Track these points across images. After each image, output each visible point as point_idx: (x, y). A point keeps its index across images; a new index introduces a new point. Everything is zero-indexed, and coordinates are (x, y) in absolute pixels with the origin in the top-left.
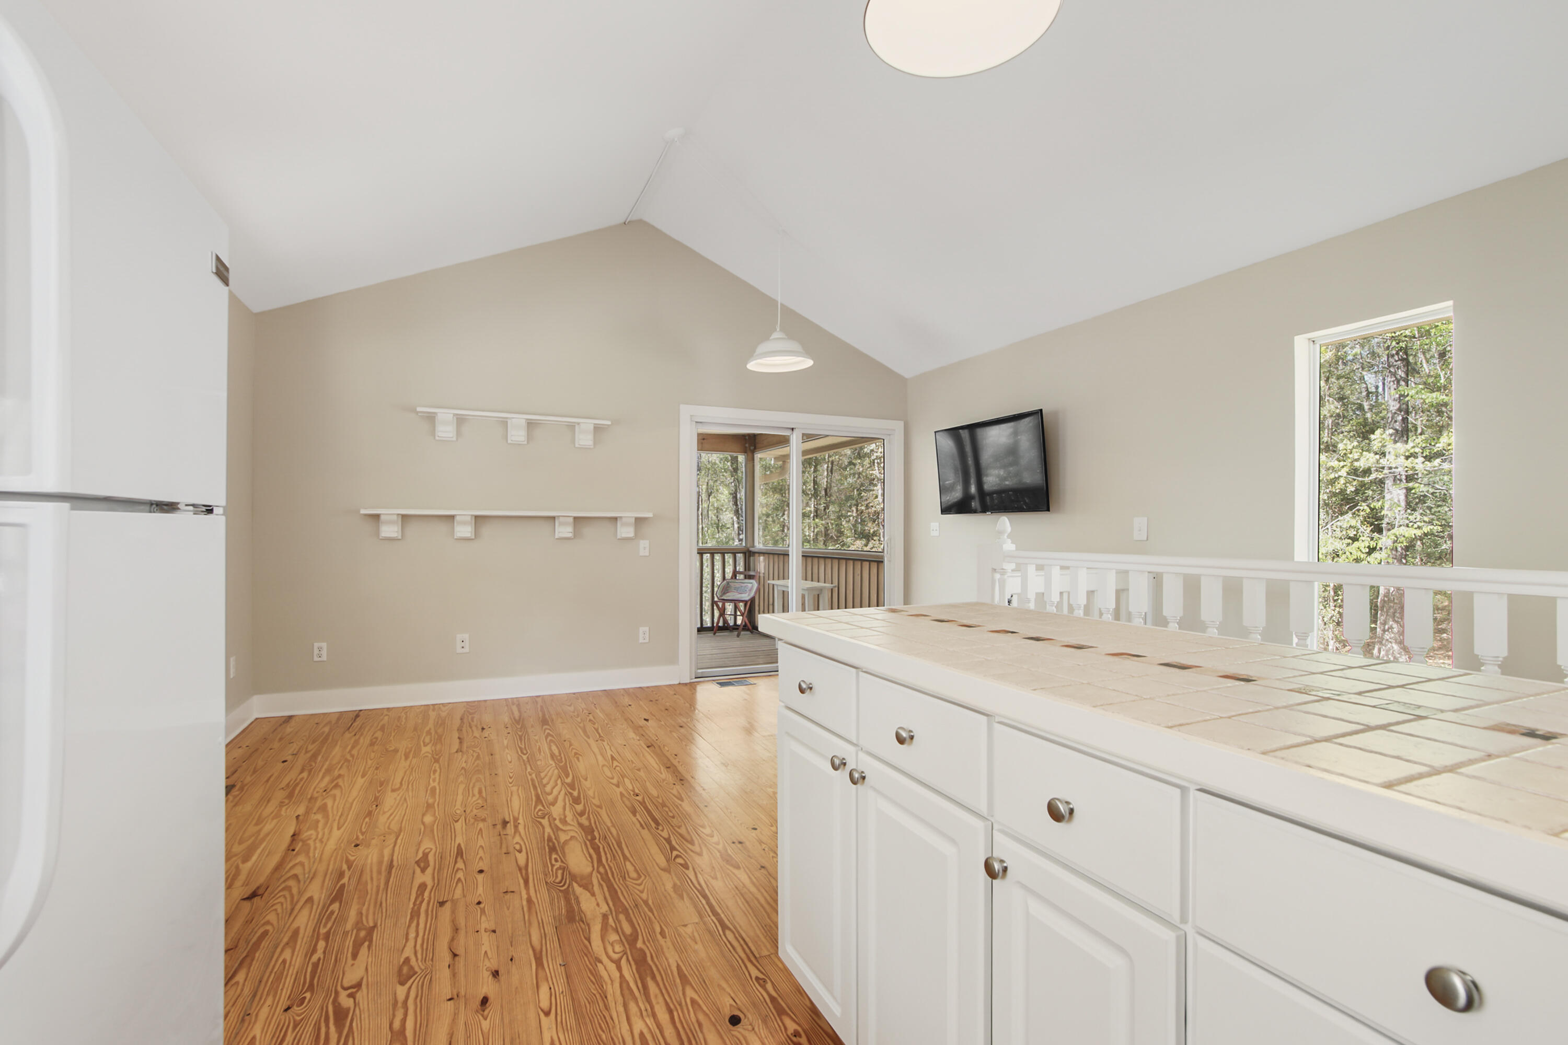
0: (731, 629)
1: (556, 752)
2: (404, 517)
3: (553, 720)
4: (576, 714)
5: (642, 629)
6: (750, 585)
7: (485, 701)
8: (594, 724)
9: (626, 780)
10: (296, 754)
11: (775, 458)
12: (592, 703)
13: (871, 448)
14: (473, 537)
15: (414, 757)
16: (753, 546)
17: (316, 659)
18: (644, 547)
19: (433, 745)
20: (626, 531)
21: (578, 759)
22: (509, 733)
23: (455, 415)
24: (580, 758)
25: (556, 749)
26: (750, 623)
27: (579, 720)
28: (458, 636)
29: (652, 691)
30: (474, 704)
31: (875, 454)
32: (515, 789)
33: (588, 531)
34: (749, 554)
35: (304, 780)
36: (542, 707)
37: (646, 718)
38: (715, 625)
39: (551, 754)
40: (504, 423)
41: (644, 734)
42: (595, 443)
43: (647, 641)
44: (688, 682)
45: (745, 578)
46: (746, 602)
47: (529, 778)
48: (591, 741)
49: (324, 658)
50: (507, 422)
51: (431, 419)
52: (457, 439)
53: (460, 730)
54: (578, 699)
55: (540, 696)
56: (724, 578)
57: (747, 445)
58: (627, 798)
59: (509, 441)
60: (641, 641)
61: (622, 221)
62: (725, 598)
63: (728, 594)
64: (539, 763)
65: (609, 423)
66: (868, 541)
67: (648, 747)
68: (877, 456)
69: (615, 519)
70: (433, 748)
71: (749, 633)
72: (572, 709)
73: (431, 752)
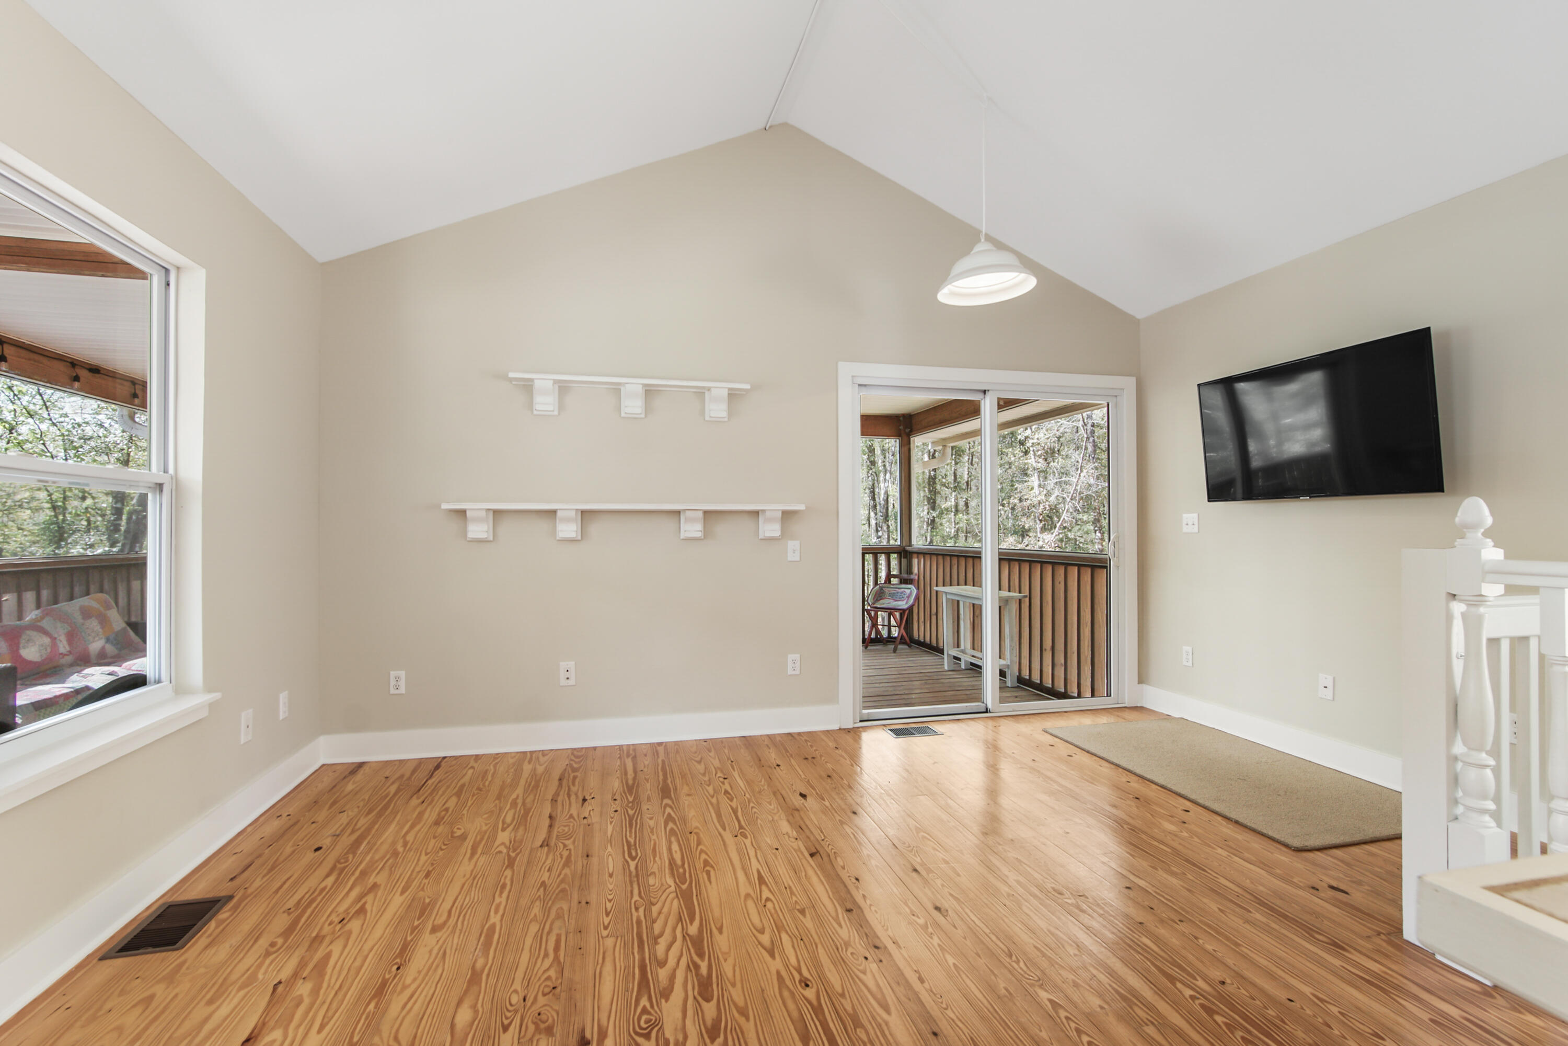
0: (884, 642)
1: (677, 857)
2: (497, 513)
3: (676, 789)
4: (706, 778)
5: (791, 657)
6: (908, 591)
7: (595, 748)
8: (731, 800)
9: (784, 936)
10: (338, 836)
11: (933, 443)
12: (729, 759)
13: (1026, 435)
14: (579, 538)
15: (483, 853)
16: (910, 545)
17: (393, 691)
18: (793, 546)
19: (513, 829)
20: (771, 529)
21: (708, 873)
22: (616, 811)
23: (556, 382)
24: (712, 873)
25: (679, 852)
26: (907, 634)
27: (710, 789)
28: (562, 663)
29: (806, 741)
30: (580, 754)
31: (1031, 441)
32: (610, 942)
33: (722, 529)
34: (905, 553)
35: (327, 890)
36: (663, 761)
37: (804, 793)
38: (866, 637)
39: (670, 864)
40: (616, 390)
41: (804, 827)
42: (730, 414)
43: (797, 672)
44: (851, 726)
45: (901, 583)
46: (902, 611)
47: (635, 914)
48: (728, 836)
49: (402, 690)
50: (620, 389)
51: (527, 387)
52: (559, 414)
53: (554, 801)
54: (710, 751)
55: (662, 743)
56: (876, 583)
57: (901, 427)
58: (790, 990)
59: (623, 415)
60: (790, 672)
61: (762, 126)
62: (879, 606)
63: (881, 601)
64: (651, 881)
65: (748, 387)
66: (1023, 536)
67: (812, 855)
68: (1033, 444)
69: (756, 514)
70: (513, 834)
71: (906, 647)
72: (701, 768)
73: (508, 843)
